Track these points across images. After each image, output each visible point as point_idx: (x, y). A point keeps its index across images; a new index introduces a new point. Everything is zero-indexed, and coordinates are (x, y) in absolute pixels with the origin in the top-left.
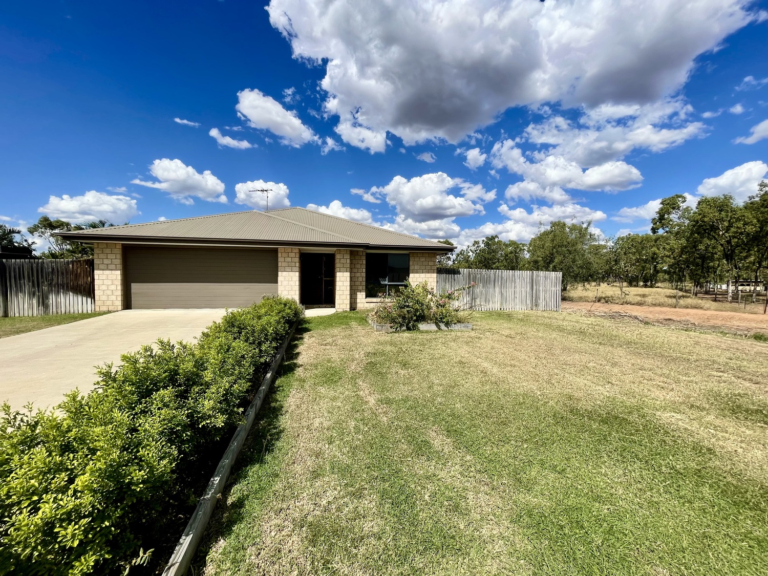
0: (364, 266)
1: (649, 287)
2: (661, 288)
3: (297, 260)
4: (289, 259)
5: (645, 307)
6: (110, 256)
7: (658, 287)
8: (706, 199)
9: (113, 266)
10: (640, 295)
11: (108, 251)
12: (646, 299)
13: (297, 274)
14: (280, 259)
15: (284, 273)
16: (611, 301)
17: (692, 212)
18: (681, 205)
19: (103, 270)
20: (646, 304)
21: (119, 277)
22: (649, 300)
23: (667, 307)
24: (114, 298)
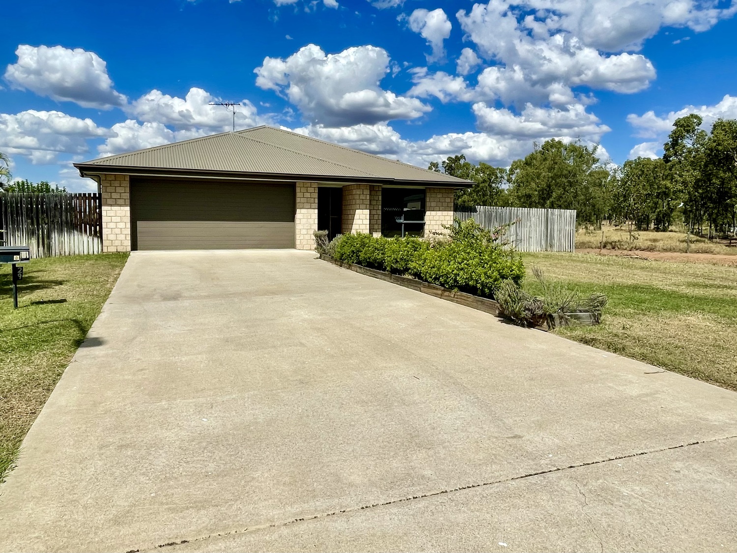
0: (380, 203)
1: (661, 231)
2: (675, 232)
3: (316, 195)
4: (308, 195)
5: (656, 253)
6: (119, 190)
7: (671, 231)
8: (721, 122)
9: (121, 202)
10: (650, 240)
11: (117, 183)
12: (657, 244)
13: (316, 211)
14: (299, 195)
15: (303, 211)
16: (619, 246)
17: (707, 137)
18: (696, 127)
19: (111, 205)
20: (657, 249)
21: (128, 214)
22: (660, 244)
23: (678, 252)
24: (122, 237)
